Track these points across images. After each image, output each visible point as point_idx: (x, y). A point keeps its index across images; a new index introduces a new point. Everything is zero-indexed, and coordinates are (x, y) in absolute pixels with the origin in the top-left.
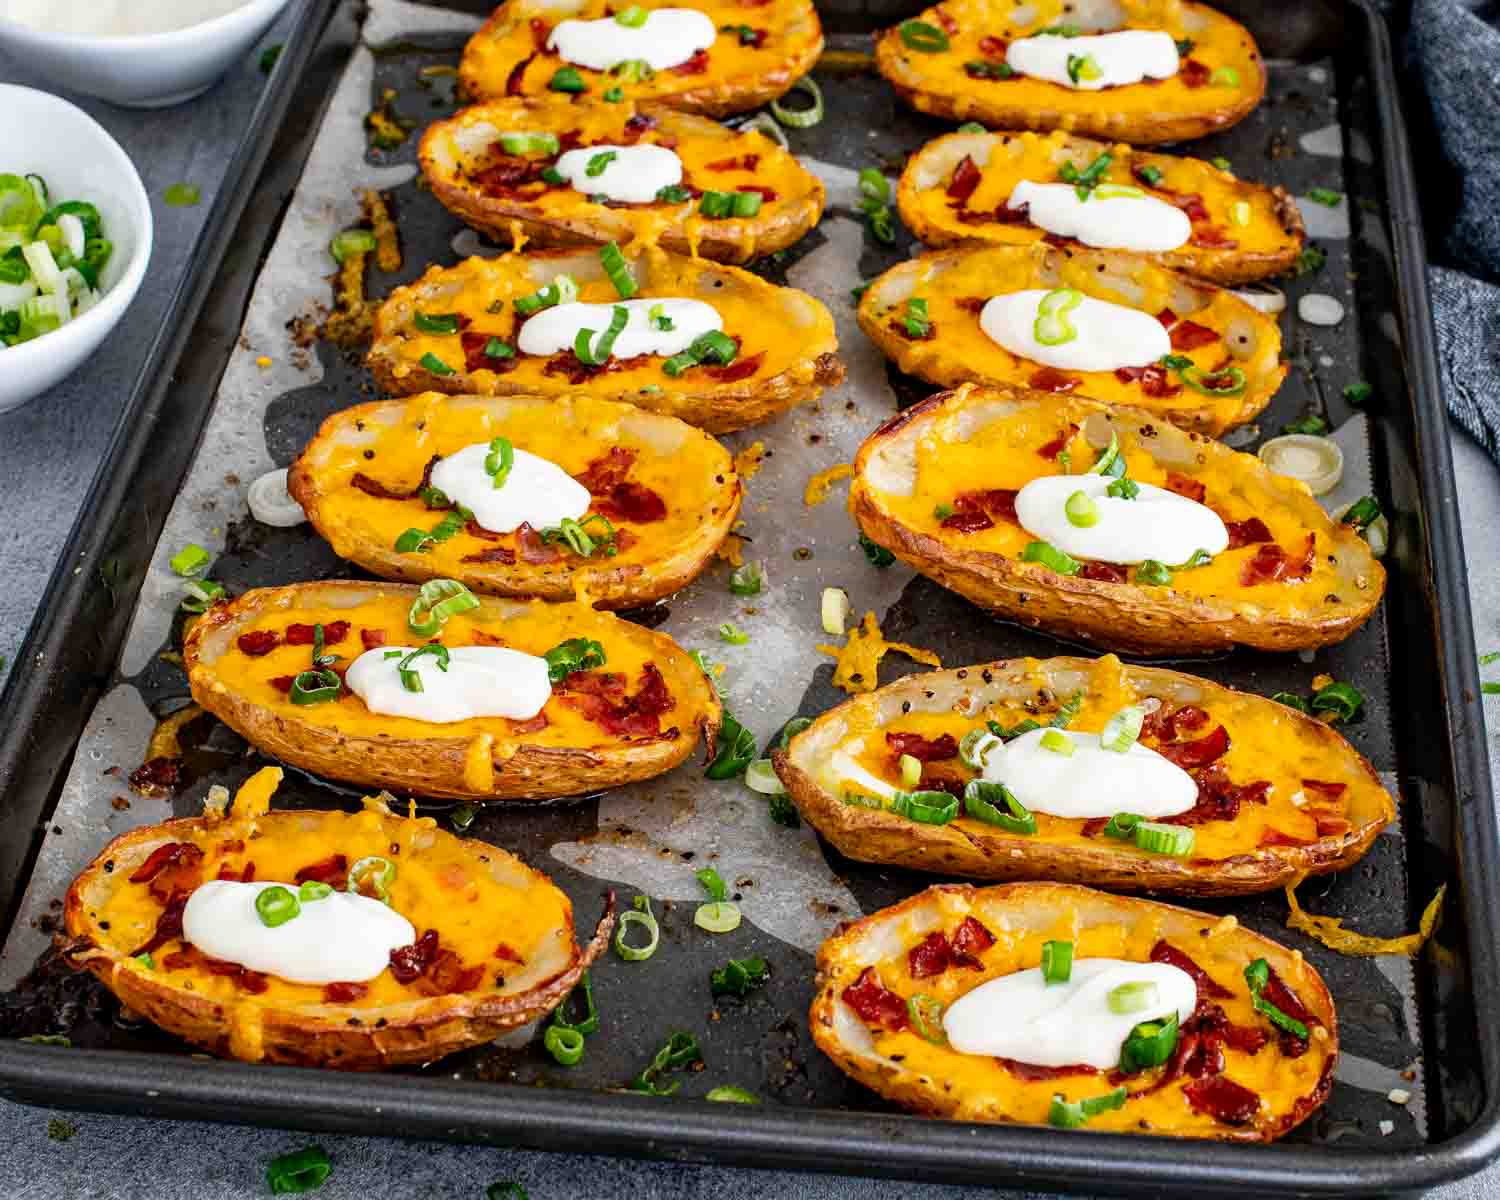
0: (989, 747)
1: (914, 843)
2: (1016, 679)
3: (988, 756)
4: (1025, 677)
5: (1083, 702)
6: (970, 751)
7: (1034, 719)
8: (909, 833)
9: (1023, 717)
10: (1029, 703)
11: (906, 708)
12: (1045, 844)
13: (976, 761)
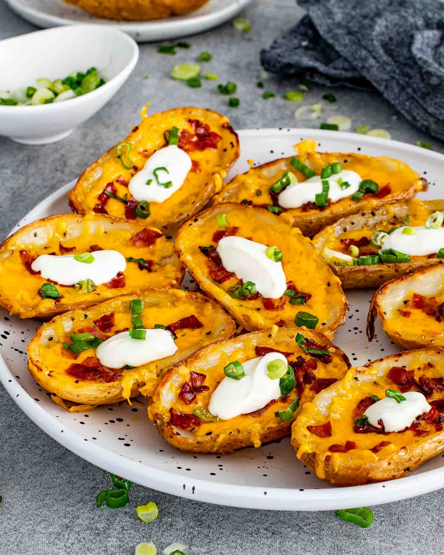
0: (383, 237)
1: (367, 274)
2: (384, 213)
3: (383, 240)
4: (387, 212)
5: (411, 218)
6: (376, 240)
7: (394, 226)
8: (365, 270)
9: (391, 227)
10: (391, 221)
11: (345, 230)
12: (416, 264)
13: (379, 243)
